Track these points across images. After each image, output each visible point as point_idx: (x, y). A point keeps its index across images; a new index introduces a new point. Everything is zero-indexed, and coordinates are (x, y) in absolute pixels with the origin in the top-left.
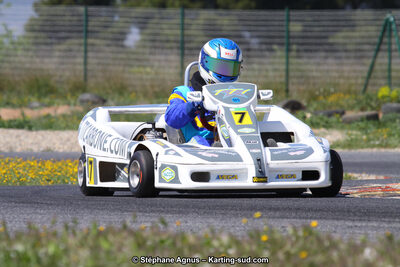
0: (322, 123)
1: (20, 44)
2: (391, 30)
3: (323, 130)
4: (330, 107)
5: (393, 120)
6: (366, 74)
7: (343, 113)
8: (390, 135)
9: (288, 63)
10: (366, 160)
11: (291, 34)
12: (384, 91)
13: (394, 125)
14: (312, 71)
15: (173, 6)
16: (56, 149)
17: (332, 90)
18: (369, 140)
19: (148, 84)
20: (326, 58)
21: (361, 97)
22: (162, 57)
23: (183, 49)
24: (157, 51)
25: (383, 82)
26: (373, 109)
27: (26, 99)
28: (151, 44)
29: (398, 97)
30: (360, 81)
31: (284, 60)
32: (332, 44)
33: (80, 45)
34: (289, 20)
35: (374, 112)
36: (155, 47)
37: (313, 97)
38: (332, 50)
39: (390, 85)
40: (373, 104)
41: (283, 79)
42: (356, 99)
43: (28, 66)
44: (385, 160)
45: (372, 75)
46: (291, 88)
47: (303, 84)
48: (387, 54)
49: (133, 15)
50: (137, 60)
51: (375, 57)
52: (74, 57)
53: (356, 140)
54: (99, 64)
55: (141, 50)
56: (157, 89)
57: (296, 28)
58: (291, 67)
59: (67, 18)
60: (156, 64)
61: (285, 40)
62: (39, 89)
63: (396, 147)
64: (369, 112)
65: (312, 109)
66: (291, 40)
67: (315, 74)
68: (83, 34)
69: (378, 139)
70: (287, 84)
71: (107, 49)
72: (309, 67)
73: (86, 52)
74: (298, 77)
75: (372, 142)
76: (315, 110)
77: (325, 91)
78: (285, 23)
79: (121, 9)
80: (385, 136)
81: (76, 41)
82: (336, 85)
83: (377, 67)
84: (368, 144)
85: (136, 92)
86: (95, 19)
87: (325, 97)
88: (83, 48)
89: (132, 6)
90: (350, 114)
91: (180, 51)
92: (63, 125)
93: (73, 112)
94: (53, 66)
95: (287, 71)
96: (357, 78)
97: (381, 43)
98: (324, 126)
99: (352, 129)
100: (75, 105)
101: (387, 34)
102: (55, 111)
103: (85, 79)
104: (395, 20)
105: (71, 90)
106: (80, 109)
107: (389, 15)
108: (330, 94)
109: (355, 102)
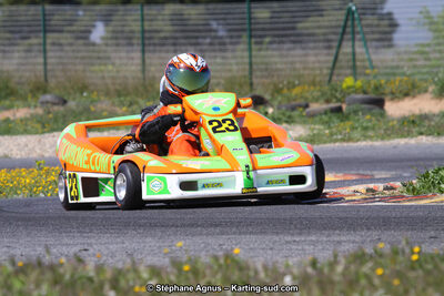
0: (284, 119)
2: (353, 19)
3: (285, 125)
4: (295, 100)
5: (356, 112)
6: (330, 65)
7: (307, 106)
8: (353, 128)
9: (250, 57)
11: (253, 26)
12: (349, 81)
13: (357, 118)
14: (276, 63)
16: (14, 156)
17: (297, 82)
18: (332, 135)
19: (109, 81)
20: (289, 49)
21: (326, 88)
22: (123, 54)
23: (144, 45)
25: (349, 71)
26: (338, 100)
28: (110, 42)
29: (362, 87)
30: (325, 71)
31: (246, 54)
32: (299, 35)
33: (40, 44)
34: (250, 13)
35: (338, 104)
36: (117, 45)
37: (278, 90)
38: (298, 39)
39: (355, 75)
40: (338, 95)
41: (247, 73)
42: (320, 90)
44: (345, 155)
45: (338, 65)
46: (255, 81)
47: (266, 77)
48: (350, 43)
50: (99, 58)
51: (339, 46)
53: (318, 134)
54: (58, 64)
55: (104, 48)
56: (118, 87)
58: (254, 60)
60: (118, 62)
63: (358, 140)
64: (333, 105)
65: (276, 103)
67: (279, 66)
68: (42, 35)
69: (341, 133)
70: (251, 79)
71: (67, 48)
72: (273, 60)
74: (261, 70)
75: (335, 137)
76: (280, 103)
77: (289, 83)
78: (247, 16)
80: (348, 130)
81: (34, 41)
82: (299, 77)
83: (341, 57)
84: (331, 138)
85: (98, 91)
86: (56, 17)
87: (289, 89)
88: (42, 48)
90: (314, 107)
91: (140, 48)
92: (21, 130)
93: (32, 115)
94: (11, 68)
95: (251, 64)
96: (321, 69)
97: (344, 33)
98: (287, 122)
99: (315, 123)
100: (35, 107)
101: (349, 23)
102: (14, 115)
103: (46, 80)
104: (357, 9)
105: (31, 91)
106: (40, 111)
107: (350, 4)
108: (294, 86)
109: (319, 94)
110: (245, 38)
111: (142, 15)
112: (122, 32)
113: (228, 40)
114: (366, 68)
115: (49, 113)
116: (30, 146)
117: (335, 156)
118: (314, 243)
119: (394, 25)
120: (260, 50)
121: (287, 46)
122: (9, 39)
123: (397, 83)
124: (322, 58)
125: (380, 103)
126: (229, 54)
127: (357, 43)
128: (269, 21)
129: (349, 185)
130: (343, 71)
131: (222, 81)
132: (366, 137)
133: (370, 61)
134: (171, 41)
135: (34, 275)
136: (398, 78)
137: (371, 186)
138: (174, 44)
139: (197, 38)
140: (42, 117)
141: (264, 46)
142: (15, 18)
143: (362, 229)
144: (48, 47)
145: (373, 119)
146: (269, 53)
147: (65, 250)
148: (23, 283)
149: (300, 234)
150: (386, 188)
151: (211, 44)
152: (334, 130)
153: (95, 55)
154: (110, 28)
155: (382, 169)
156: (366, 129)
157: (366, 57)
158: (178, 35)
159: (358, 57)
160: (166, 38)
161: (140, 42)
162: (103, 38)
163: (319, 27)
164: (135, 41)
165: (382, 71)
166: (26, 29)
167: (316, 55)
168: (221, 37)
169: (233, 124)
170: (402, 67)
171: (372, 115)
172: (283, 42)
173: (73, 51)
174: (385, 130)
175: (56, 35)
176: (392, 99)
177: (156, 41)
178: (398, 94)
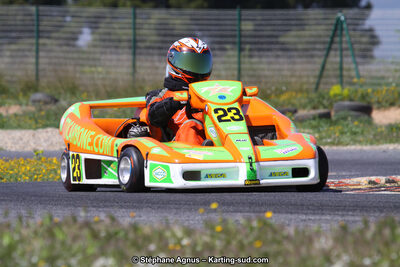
2: (342, 29)
4: (282, 106)
5: (345, 119)
6: (317, 73)
7: (295, 111)
8: (342, 133)
9: (240, 63)
11: (243, 33)
12: (336, 90)
13: (346, 123)
14: (263, 70)
15: (124, 5)
17: (284, 88)
18: (321, 138)
19: (99, 82)
20: (278, 56)
21: (313, 95)
22: (114, 57)
23: (135, 48)
24: (108, 50)
25: (334, 80)
26: (325, 107)
28: (102, 44)
29: (349, 96)
30: (312, 80)
31: (236, 59)
32: (283, 43)
33: (32, 44)
34: (240, 20)
35: (325, 111)
37: (265, 97)
38: (285, 49)
39: (341, 83)
40: (325, 102)
41: (235, 78)
42: (308, 97)
44: (336, 157)
45: (325, 73)
48: (338, 53)
49: (85, 14)
50: (88, 59)
51: (327, 56)
52: (26, 56)
54: (50, 64)
55: (92, 49)
56: (109, 89)
57: (248, 27)
58: (243, 66)
59: (19, 18)
60: (108, 63)
61: (237, 40)
63: (347, 144)
64: (322, 110)
66: (243, 39)
67: (267, 73)
68: (35, 35)
69: (330, 137)
72: (262, 66)
73: (37, 51)
75: (324, 140)
77: (277, 89)
78: (237, 22)
79: (73, 9)
80: (337, 134)
82: (290, 83)
83: (328, 66)
84: (320, 141)
85: (88, 92)
87: (276, 96)
88: (34, 48)
89: (84, 6)
90: (301, 113)
91: (131, 51)
92: (15, 125)
93: (25, 114)
95: (239, 70)
96: (308, 77)
97: (332, 42)
99: (304, 127)
100: (27, 105)
102: (7, 111)
103: (37, 79)
104: (346, 19)
105: (22, 90)
106: (32, 109)
107: (339, 15)
108: (282, 92)
109: (307, 101)
112: (109, 34)
114: (352, 77)
115: (41, 110)
116: (25, 140)
118: (327, 221)
123: (384, 92)
124: (309, 66)
125: (366, 110)
127: (345, 53)
130: (330, 80)
132: (355, 142)
133: (357, 69)
136: (385, 88)
137: (373, 178)
140: (34, 114)
144: (41, 47)
145: (361, 125)
149: (314, 214)
150: (388, 181)
156: (355, 133)
157: (353, 66)
161: (132, 44)
165: (368, 81)
169: (238, 113)
170: (388, 78)
171: (361, 122)
174: (375, 136)
176: (378, 108)
178: (384, 104)
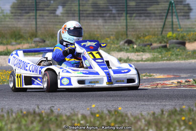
0: (142, 50)
1: (7, 16)
3: (141, 53)
4: (146, 42)
5: (173, 48)
6: (162, 26)
7: (151, 45)
8: (172, 55)
9: (127, 22)
10: (161, 67)
11: (128, 9)
12: (170, 34)
13: (173, 50)
14: (138, 25)
17: (147, 34)
18: (162, 58)
20: (144, 19)
21: (160, 37)
23: (80, 16)
25: (170, 29)
26: (165, 42)
27: (9, 41)
28: (65, 15)
29: (176, 37)
30: (160, 29)
31: (125, 21)
33: (33, 16)
35: (165, 44)
36: (68, 16)
37: (138, 38)
38: (148, 15)
39: (173, 31)
40: (165, 40)
41: (125, 30)
43: (10, 26)
45: (165, 26)
46: (128, 33)
47: (134, 32)
48: (171, 17)
50: (60, 22)
51: (166, 18)
53: (157, 57)
54: (42, 24)
55: (62, 18)
58: (128, 24)
59: (30, 4)
62: (15, 36)
63: (174, 60)
64: (163, 44)
65: (138, 43)
67: (139, 27)
68: (35, 11)
69: (166, 57)
70: (127, 32)
71: (46, 17)
74: (132, 28)
76: (139, 43)
77: (144, 34)
80: (169, 56)
81: (31, 14)
82: (148, 32)
83: (166, 23)
84: (162, 59)
86: (41, 4)
87: (143, 37)
88: (35, 17)
90: (155, 45)
91: (78, 18)
93: (30, 47)
94: (21, 26)
95: (127, 26)
96: (158, 28)
97: (168, 12)
98: (142, 52)
99: (155, 52)
100: (31, 43)
101: (171, 8)
102: (22, 47)
103: (36, 31)
104: (174, 2)
105: (30, 37)
108: (146, 36)
109: (157, 39)
110: (124, 14)
111: (79, 3)
112: (71, 10)
113: (117, 15)
114: (177, 28)
115: (37, 46)
117: (164, 67)
118: (154, 106)
119: (190, 9)
120: (131, 19)
121: (142, 18)
122: (20, 13)
123: (192, 35)
124: (159, 23)
125: (183, 44)
126: (117, 21)
127: (174, 17)
128: (135, 6)
129: (170, 80)
130: (167, 29)
131: (114, 33)
132: (177, 59)
133: (180, 25)
134: (92, 15)
135: (30, 118)
136: (192, 33)
137: (179, 80)
138: (93, 16)
139: (103, 14)
141: (133, 18)
142: (23, 4)
143: (175, 100)
144: (38, 17)
145: (181, 51)
146: (135, 21)
147: (44, 107)
148: (26, 121)
149: (148, 101)
150: (186, 82)
151: (109, 17)
152: (163, 55)
153: (58, 20)
154: (65, 9)
155: (185, 73)
156: (177, 55)
157: (178, 23)
158: (95, 12)
159: (174, 23)
160: (89, 14)
161: (78, 15)
162: (61, 13)
163: (157, 10)
164: (76, 15)
165: (185, 30)
166: (28, 9)
167: (156, 22)
168: (114, 14)
170: (194, 28)
171: (180, 49)
172: (141, 16)
173: (49, 19)
174: (186, 56)
175: (41, 12)
176: (189, 42)
177: (85, 15)
178: (192, 40)
